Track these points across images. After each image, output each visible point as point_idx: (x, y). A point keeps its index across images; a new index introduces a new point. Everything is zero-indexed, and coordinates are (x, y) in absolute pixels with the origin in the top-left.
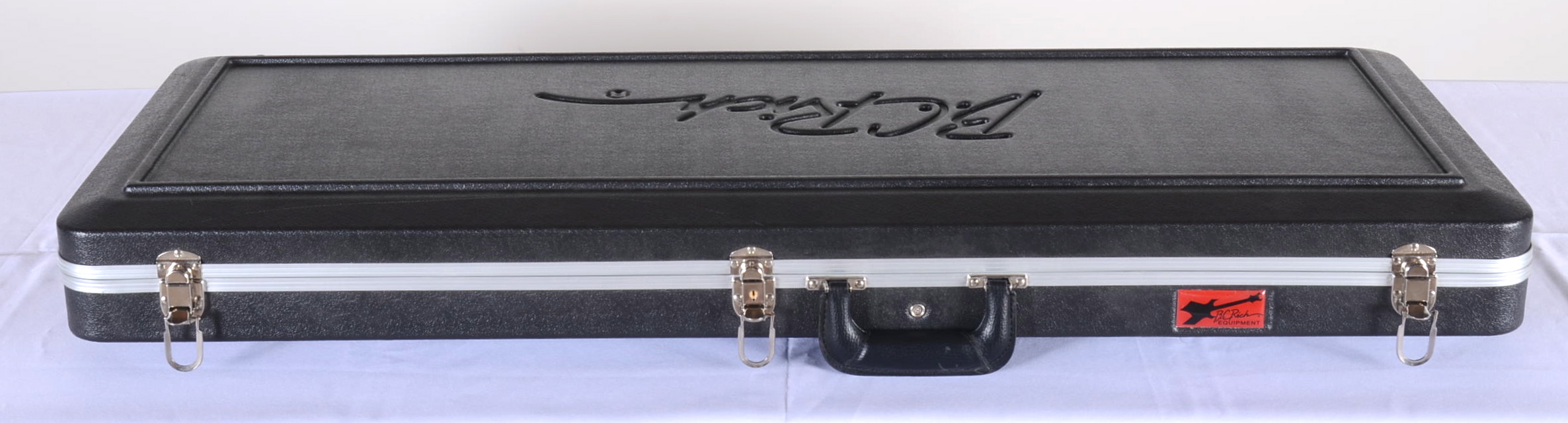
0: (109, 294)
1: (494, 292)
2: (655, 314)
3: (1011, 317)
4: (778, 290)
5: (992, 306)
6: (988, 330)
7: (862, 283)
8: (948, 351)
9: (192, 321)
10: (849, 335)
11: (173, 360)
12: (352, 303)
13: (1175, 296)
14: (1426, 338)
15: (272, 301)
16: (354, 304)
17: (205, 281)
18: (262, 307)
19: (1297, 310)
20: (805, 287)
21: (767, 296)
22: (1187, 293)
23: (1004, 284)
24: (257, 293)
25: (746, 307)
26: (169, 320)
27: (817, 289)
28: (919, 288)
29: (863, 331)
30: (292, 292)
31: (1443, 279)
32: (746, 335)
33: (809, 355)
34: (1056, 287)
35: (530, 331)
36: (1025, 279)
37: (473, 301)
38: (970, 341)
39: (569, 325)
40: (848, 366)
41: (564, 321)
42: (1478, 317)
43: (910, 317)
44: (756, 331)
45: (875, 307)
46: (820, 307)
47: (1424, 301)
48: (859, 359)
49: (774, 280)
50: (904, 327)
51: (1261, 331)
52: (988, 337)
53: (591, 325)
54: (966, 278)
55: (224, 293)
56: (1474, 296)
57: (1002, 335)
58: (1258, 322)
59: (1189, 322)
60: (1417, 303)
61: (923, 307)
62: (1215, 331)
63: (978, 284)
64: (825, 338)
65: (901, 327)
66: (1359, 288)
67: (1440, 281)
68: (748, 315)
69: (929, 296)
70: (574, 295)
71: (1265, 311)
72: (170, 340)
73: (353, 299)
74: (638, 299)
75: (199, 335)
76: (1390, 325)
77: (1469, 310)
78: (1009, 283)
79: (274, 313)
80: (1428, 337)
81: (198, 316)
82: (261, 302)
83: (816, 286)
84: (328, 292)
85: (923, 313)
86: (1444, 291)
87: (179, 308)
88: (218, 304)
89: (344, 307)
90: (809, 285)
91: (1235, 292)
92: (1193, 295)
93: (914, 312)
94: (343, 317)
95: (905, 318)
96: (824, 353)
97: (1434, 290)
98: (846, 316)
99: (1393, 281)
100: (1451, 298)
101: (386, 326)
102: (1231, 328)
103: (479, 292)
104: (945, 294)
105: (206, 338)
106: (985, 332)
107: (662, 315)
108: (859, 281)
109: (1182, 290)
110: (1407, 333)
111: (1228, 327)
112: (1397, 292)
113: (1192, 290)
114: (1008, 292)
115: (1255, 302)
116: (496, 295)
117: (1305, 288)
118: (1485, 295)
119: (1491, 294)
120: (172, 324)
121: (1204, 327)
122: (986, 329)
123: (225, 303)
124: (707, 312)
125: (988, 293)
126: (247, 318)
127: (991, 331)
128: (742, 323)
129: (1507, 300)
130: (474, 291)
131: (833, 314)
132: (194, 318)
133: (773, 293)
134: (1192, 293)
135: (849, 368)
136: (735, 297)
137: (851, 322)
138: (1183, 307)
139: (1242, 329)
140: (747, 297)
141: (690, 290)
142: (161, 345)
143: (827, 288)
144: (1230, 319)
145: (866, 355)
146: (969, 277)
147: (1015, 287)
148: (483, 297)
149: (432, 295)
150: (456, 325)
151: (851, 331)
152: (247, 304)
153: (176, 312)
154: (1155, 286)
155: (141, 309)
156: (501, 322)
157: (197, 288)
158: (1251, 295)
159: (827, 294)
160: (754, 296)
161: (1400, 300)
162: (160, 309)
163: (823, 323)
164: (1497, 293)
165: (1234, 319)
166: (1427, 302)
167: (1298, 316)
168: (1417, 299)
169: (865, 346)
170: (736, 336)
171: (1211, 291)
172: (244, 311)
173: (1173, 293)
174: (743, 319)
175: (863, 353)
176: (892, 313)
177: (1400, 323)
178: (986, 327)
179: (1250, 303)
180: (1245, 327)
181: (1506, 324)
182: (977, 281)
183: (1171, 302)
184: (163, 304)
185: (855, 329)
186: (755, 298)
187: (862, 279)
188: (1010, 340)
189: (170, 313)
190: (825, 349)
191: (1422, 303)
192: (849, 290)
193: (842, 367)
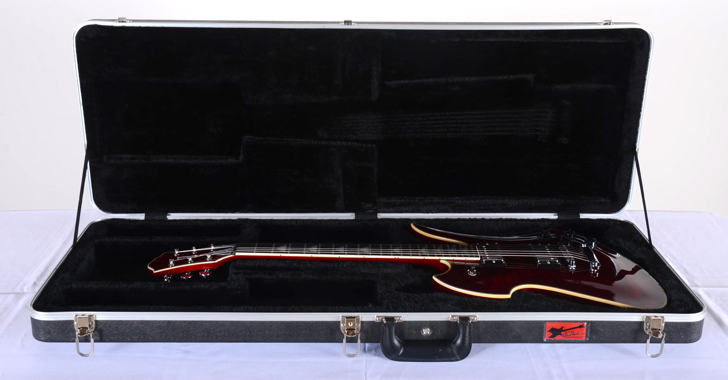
0: (50, 321)
1: (229, 321)
2: (304, 332)
3: (470, 335)
4: (362, 322)
5: (461, 331)
6: (459, 342)
7: (401, 319)
8: (441, 351)
9: (89, 334)
10: (395, 343)
11: (80, 352)
12: (163, 326)
13: (545, 325)
14: (659, 345)
15: (126, 325)
16: (164, 326)
17: (95, 315)
18: (122, 327)
19: (600, 332)
20: (375, 320)
21: (357, 324)
22: (551, 324)
23: (467, 321)
24: (119, 321)
25: (347, 330)
26: (78, 334)
27: (380, 321)
28: (427, 321)
29: (401, 341)
30: (135, 321)
31: (667, 318)
32: (347, 342)
33: (375, 351)
34: (490, 321)
35: (246, 339)
36: (477, 318)
37: (220, 325)
38: (451, 347)
39: (264, 336)
40: (393, 357)
41: (262, 335)
42: (683, 335)
43: (423, 334)
44: (351, 340)
45: (407, 330)
46: (382, 330)
47: (659, 328)
48: (399, 355)
49: (360, 317)
50: (420, 339)
51: (584, 341)
52: (459, 345)
53: (274, 337)
54: (449, 317)
55: (104, 321)
56: (681, 326)
57: (466, 344)
58: (583, 337)
59: (551, 337)
60: (655, 329)
61: (429, 330)
62: (563, 341)
63: (454, 320)
64: (383, 344)
65: (418, 339)
66: (629, 322)
67: (666, 319)
68: (348, 334)
69: (432, 325)
70: (267, 323)
71: (586, 332)
72: (78, 342)
73: (164, 324)
74: (297, 325)
75: (92, 340)
76: (642, 338)
77: (678, 332)
78: (469, 320)
79: (127, 330)
80: (660, 344)
81: (92, 332)
82: (121, 325)
83: (380, 320)
84: (153, 321)
85: (429, 333)
86: (668, 323)
87: (83, 328)
88: (101, 325)
89: (160, 328)
90: (376, 319)
91: (573, 323)
92: (553, 325)
93: (425, 332)
94: (159, 332)
95: (421, 335)
96: (383, 351)
97: (663, 323)
98: (394, 335)
99: (645, 319)
100: (671, 327)
101: (179, 336)
102: (570, 339)
103: (223, 321)
104: (439, 324)
105: (95, 341)
106: (458, 342)
107: (308, 332)
108: (400, 318)
109: (548, 322)
110: (651, 342)
111: (569, 339)
112: (647, 324)
113: (553, 323)
114: (469, 324)
115: (582, 328)
116: (231, 323)
117: (604, 322)
118: (686, 325)
119: (689, 325)
120: (79, 336)
121: (558, 339)
122: (458, 341)
123: (104, 325)
124: (329, 331)
125: (460, 325)
126: (115, 332)
127: (460, 342)
128: (345, 337)
129: (696, 328)
130: (220, 321)
131: (387, 333)
132: (90, 332)
133: (359, 323)
134: (552, 324)
135: (394, 358)
136: (342, 325)
137: (396, 337)
138: (549, 330)
139: (575, 340)
140: (347, 325)
141: (321, 321)
142: (74, 344)
143: (385, 322)
144: (570, 335)
145: (402, 353)
146: (451, 316)
147: (472, 321)
148: (224, 323)
149: (200, 323)
150: (212, 336)
151: (396, 342)
152: (115, 326)
153: (81, 330)
154: (536, 321)
155: (65, 328)
156: (233, 335)
157: (91, 318)
158: (580, 325)
159: (385, 324)
160: (351, 325)
161: (648, 327)
162: (74, 328)
163: (383, 337)
164: (692, 325)
165: (572, 336)
166: (661, 329)
167: (601, 334)
168: (655, 327)
169: (402, 348)
170: (342, 342)
171: (561, 323)
172: (113, 329)
173: (544, 324)
174: (345, 336)
175: (401, 351)
176: (414, 332)
177: (648, 338)
178: (458, 340)
179: (579, 328)
180: (577, 339)
181: (695, 338)
182: (454, 318)
183: (543, 328)
184: (75, 325)
185: (398, 340)
186: (351, 326)
187: (401, 317)
188: (469, 346)
189: (79, 330)
190: (383, 349)
191: (658, 329)
192: (395, 323)
193: (391, 357)
